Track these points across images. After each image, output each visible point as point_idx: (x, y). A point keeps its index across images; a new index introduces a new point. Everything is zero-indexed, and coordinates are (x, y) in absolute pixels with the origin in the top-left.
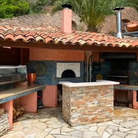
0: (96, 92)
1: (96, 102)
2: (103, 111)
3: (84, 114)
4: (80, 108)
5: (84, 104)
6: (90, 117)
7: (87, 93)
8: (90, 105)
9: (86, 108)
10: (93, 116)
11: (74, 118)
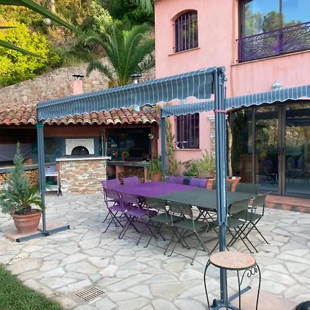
0: (86, 166)
1: (86, 175)
2: (95, 183)
3: (74, 185)
4: (70, 180)
5: (74, 176)
6: (81, 189)
7: (77, 167)
8: (80, 177)
9: (76, 180)
10: (84, 188)
11: (64, 188)
